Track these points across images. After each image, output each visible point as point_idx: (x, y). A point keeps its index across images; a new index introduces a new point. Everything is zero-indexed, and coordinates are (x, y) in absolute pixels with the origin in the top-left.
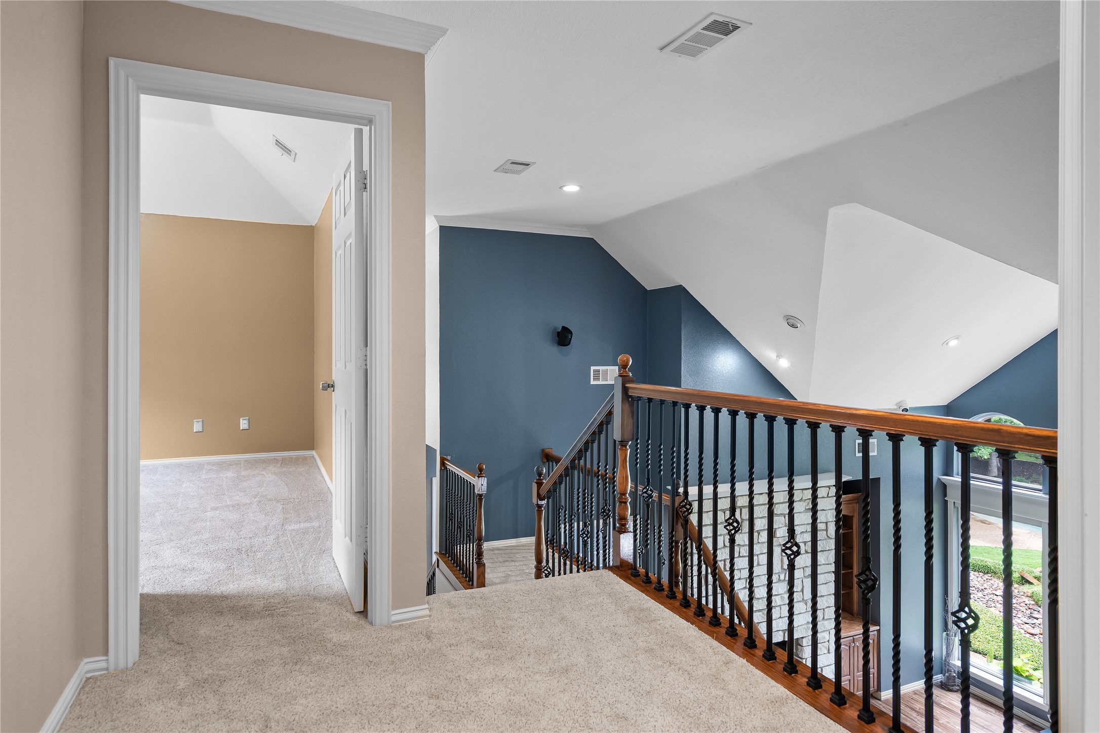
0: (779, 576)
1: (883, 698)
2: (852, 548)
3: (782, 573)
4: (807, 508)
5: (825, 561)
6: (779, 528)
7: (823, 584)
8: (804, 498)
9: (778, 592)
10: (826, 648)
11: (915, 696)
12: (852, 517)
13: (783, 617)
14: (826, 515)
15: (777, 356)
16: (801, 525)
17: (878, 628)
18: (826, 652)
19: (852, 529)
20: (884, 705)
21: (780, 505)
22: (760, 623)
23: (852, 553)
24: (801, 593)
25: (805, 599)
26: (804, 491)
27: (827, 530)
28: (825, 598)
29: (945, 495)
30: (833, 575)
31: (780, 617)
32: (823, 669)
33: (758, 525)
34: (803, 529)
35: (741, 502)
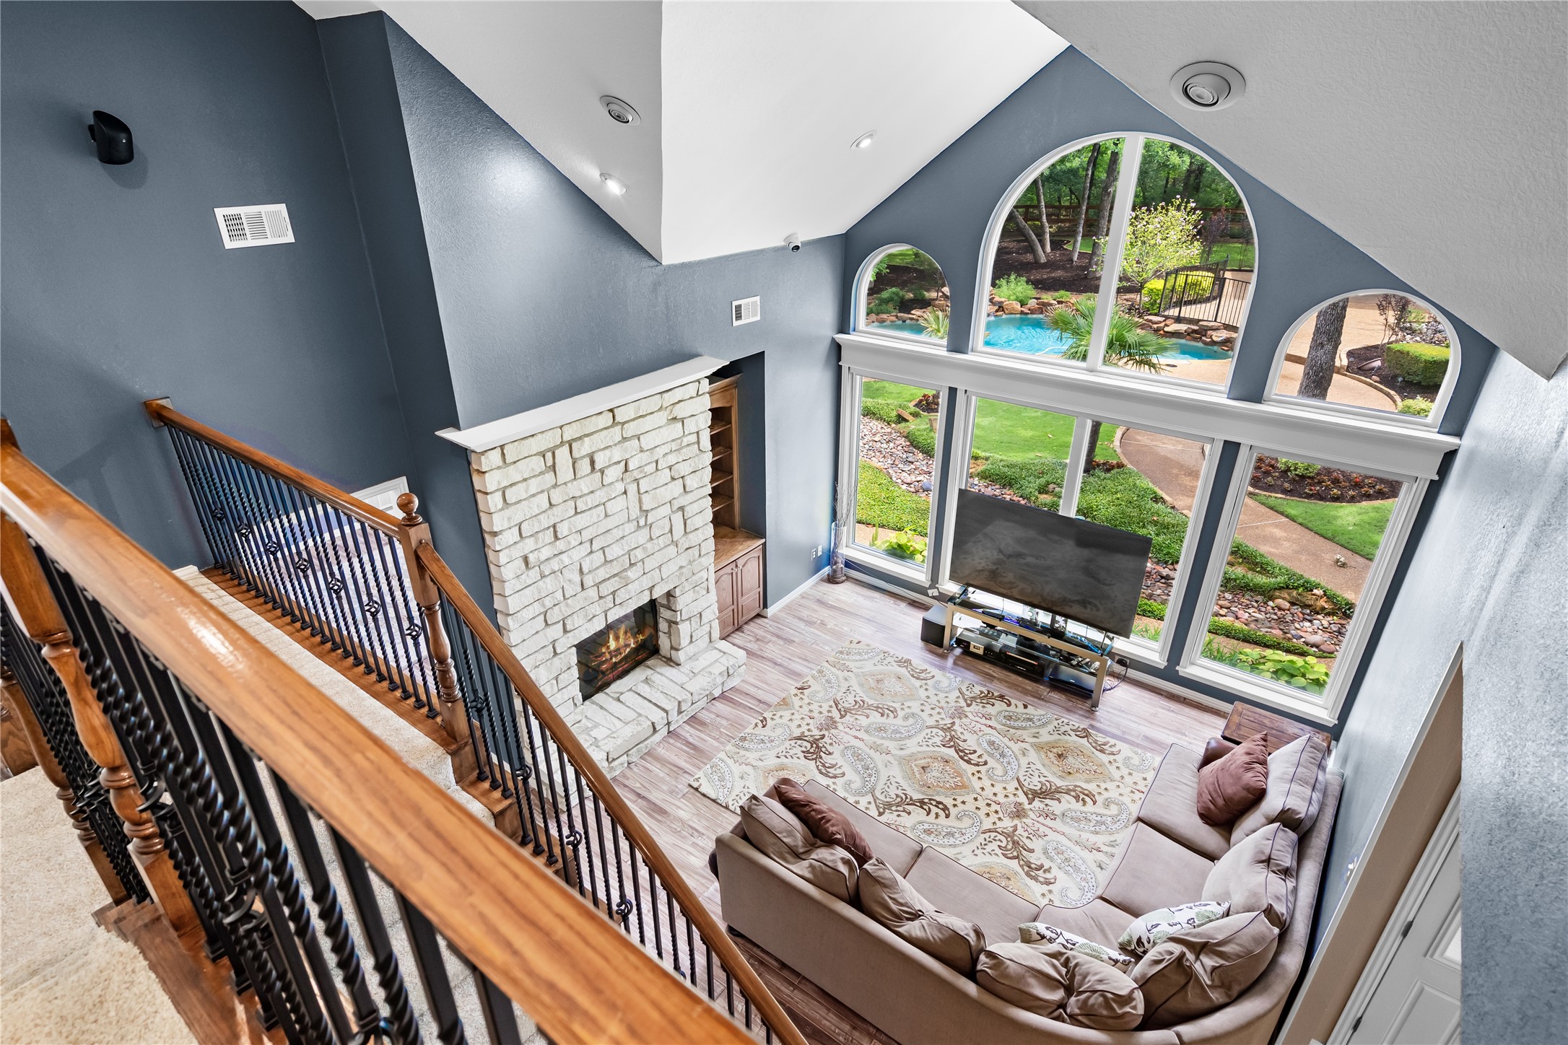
0: (638, 522)
1: (769, 615)
2: (731, 448)
3: (641, 516)
4: (669, 418)
5: (698, 484)
6: (631, 456)
7: (697, 514)
8: (664, 406)
9: (637, 543)
10: (705, 588)
11: (802, 602)
12: (730, 407)
13: (647, 573)
14: (697, 421)
15: (601, 175)
16: (664, 444)
17: (763, 541)
18: (705, 592)
19: (731, 423)
20: (771, 623)
21: (631, 423)
22: (617, 590)
23: (731, 455)
24: (670, 534)
25: (675, 539)
26: (665, 395)
27: (698, 442)
28: (700, 531)
29: (839, 359)
30: (710, 499)
31: (644, 574)
32: (703, 613)
33: (600, 461)
34: (666, 449)
35: (569, 434)
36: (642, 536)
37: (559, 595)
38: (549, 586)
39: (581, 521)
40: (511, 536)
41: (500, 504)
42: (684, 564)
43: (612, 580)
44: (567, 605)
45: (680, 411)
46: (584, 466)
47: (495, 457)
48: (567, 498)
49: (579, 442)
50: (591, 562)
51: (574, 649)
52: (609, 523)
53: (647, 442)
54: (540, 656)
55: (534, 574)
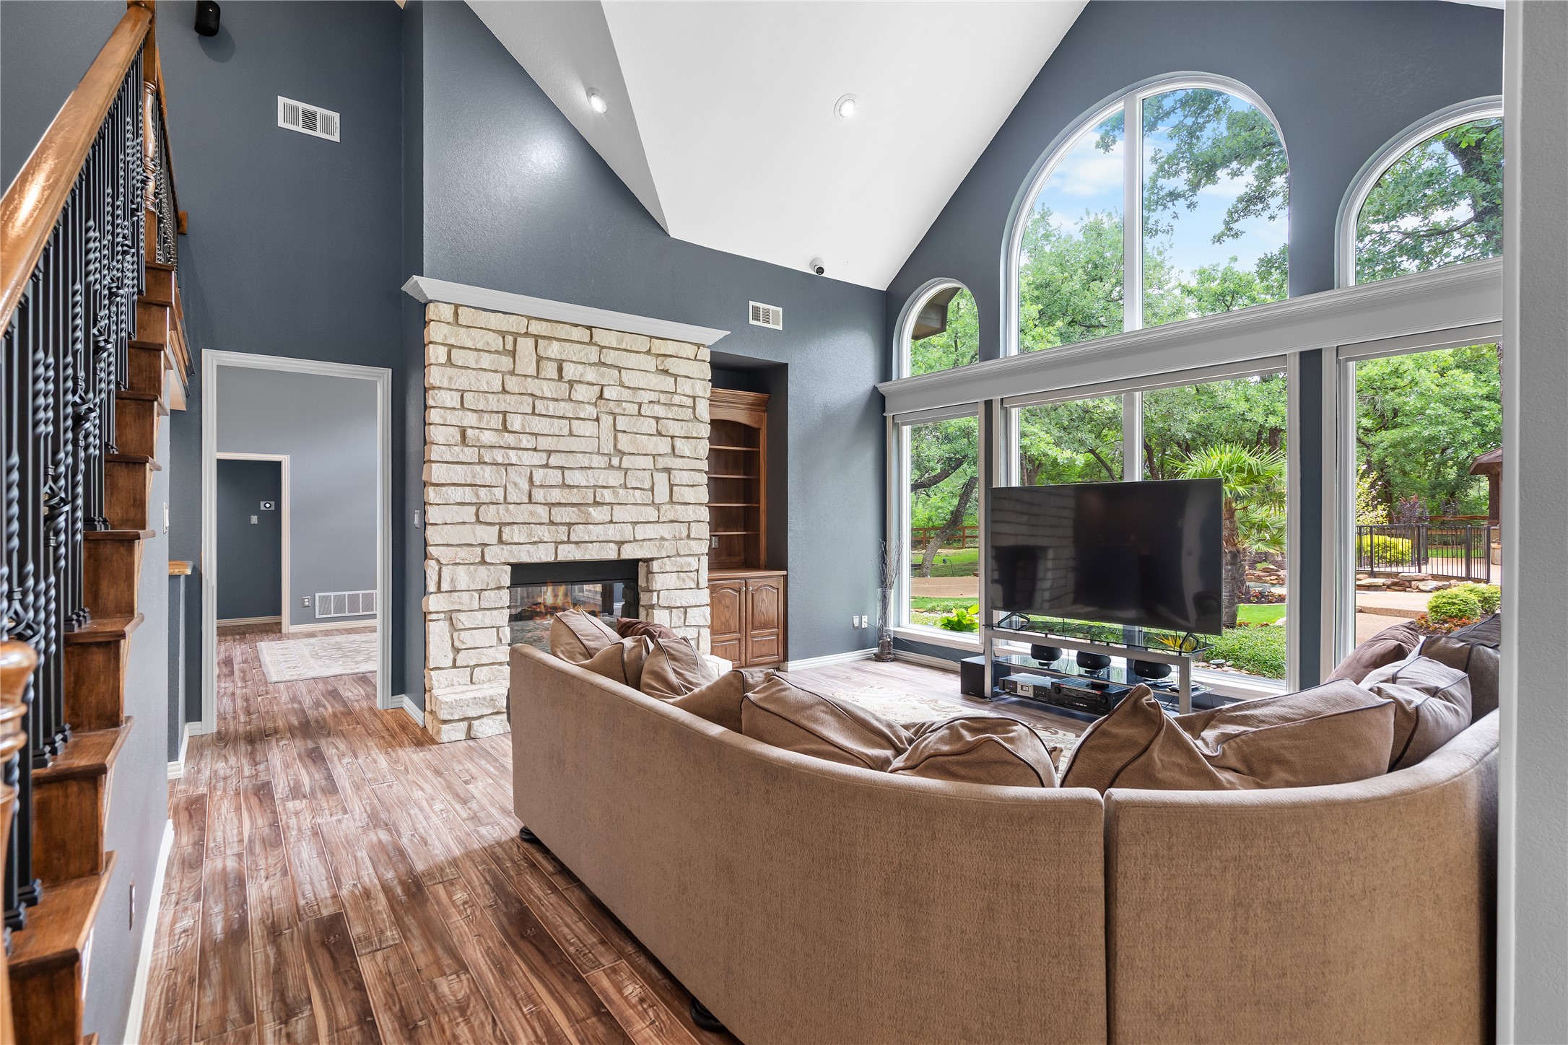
0: (610, 459)
3: (615, 456)
4: (659, 368)
5: (691, 452)
6: (609, 385)
7: (688, 486)
8: (655, 352)
9: (607, 482)
10: (694, 580)
13: (616, 523)
14: (693, 385)
16: (650, 390)
17: (784, 573)
18: (693, 586)
21: (611, 351)
22: (574, 524)
24: (650, 493)
25: (657, 501)
26: (653, 341)
27: (694, 409)
28: (692, 506)
29: (883, 409)
30: (706, 476)
31: (611, 522)
32: (688, 610)
33: (570, 371)
34: (654, 397)
35: (535, 328)
36: (614, 478)
37: (499, 493)
38: (486, 475)
39: (538, 425)
40: (451, 399)
41: (443, 359)
42: (667, 536)
43: (569, 509)
44: (507, 510)
45: (671, 364)
46: (550, 370)
47: (447, 312)
48: (524, 391)
49: (547, 342)
50: (545, 476)
51: (509, 568)
52: (574, 444)
53: (630, 378)
54: (463, 554)
55: (469, 454)
